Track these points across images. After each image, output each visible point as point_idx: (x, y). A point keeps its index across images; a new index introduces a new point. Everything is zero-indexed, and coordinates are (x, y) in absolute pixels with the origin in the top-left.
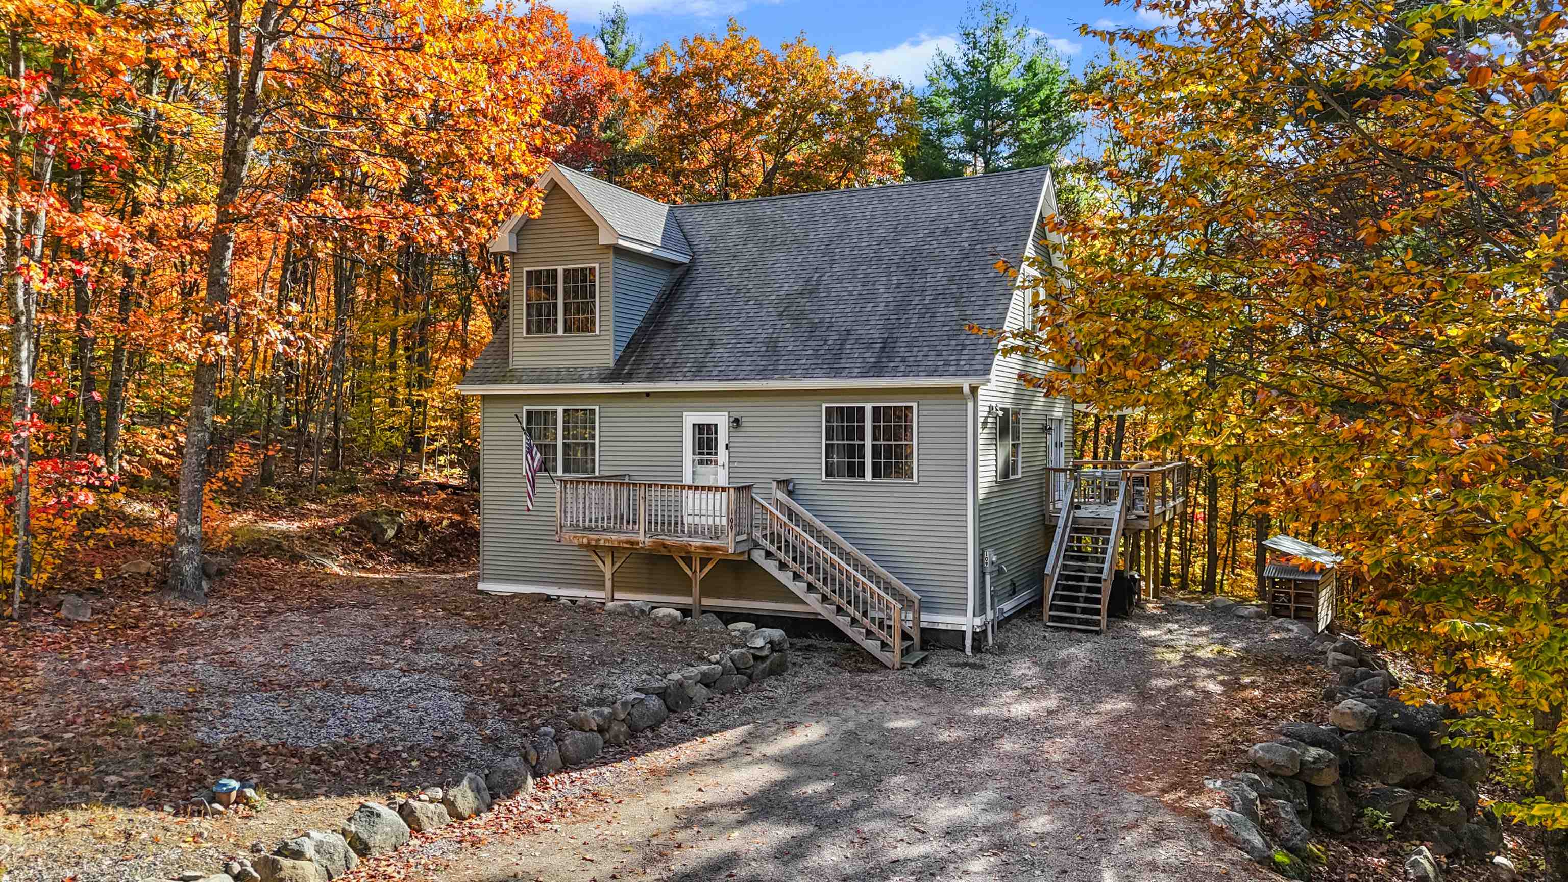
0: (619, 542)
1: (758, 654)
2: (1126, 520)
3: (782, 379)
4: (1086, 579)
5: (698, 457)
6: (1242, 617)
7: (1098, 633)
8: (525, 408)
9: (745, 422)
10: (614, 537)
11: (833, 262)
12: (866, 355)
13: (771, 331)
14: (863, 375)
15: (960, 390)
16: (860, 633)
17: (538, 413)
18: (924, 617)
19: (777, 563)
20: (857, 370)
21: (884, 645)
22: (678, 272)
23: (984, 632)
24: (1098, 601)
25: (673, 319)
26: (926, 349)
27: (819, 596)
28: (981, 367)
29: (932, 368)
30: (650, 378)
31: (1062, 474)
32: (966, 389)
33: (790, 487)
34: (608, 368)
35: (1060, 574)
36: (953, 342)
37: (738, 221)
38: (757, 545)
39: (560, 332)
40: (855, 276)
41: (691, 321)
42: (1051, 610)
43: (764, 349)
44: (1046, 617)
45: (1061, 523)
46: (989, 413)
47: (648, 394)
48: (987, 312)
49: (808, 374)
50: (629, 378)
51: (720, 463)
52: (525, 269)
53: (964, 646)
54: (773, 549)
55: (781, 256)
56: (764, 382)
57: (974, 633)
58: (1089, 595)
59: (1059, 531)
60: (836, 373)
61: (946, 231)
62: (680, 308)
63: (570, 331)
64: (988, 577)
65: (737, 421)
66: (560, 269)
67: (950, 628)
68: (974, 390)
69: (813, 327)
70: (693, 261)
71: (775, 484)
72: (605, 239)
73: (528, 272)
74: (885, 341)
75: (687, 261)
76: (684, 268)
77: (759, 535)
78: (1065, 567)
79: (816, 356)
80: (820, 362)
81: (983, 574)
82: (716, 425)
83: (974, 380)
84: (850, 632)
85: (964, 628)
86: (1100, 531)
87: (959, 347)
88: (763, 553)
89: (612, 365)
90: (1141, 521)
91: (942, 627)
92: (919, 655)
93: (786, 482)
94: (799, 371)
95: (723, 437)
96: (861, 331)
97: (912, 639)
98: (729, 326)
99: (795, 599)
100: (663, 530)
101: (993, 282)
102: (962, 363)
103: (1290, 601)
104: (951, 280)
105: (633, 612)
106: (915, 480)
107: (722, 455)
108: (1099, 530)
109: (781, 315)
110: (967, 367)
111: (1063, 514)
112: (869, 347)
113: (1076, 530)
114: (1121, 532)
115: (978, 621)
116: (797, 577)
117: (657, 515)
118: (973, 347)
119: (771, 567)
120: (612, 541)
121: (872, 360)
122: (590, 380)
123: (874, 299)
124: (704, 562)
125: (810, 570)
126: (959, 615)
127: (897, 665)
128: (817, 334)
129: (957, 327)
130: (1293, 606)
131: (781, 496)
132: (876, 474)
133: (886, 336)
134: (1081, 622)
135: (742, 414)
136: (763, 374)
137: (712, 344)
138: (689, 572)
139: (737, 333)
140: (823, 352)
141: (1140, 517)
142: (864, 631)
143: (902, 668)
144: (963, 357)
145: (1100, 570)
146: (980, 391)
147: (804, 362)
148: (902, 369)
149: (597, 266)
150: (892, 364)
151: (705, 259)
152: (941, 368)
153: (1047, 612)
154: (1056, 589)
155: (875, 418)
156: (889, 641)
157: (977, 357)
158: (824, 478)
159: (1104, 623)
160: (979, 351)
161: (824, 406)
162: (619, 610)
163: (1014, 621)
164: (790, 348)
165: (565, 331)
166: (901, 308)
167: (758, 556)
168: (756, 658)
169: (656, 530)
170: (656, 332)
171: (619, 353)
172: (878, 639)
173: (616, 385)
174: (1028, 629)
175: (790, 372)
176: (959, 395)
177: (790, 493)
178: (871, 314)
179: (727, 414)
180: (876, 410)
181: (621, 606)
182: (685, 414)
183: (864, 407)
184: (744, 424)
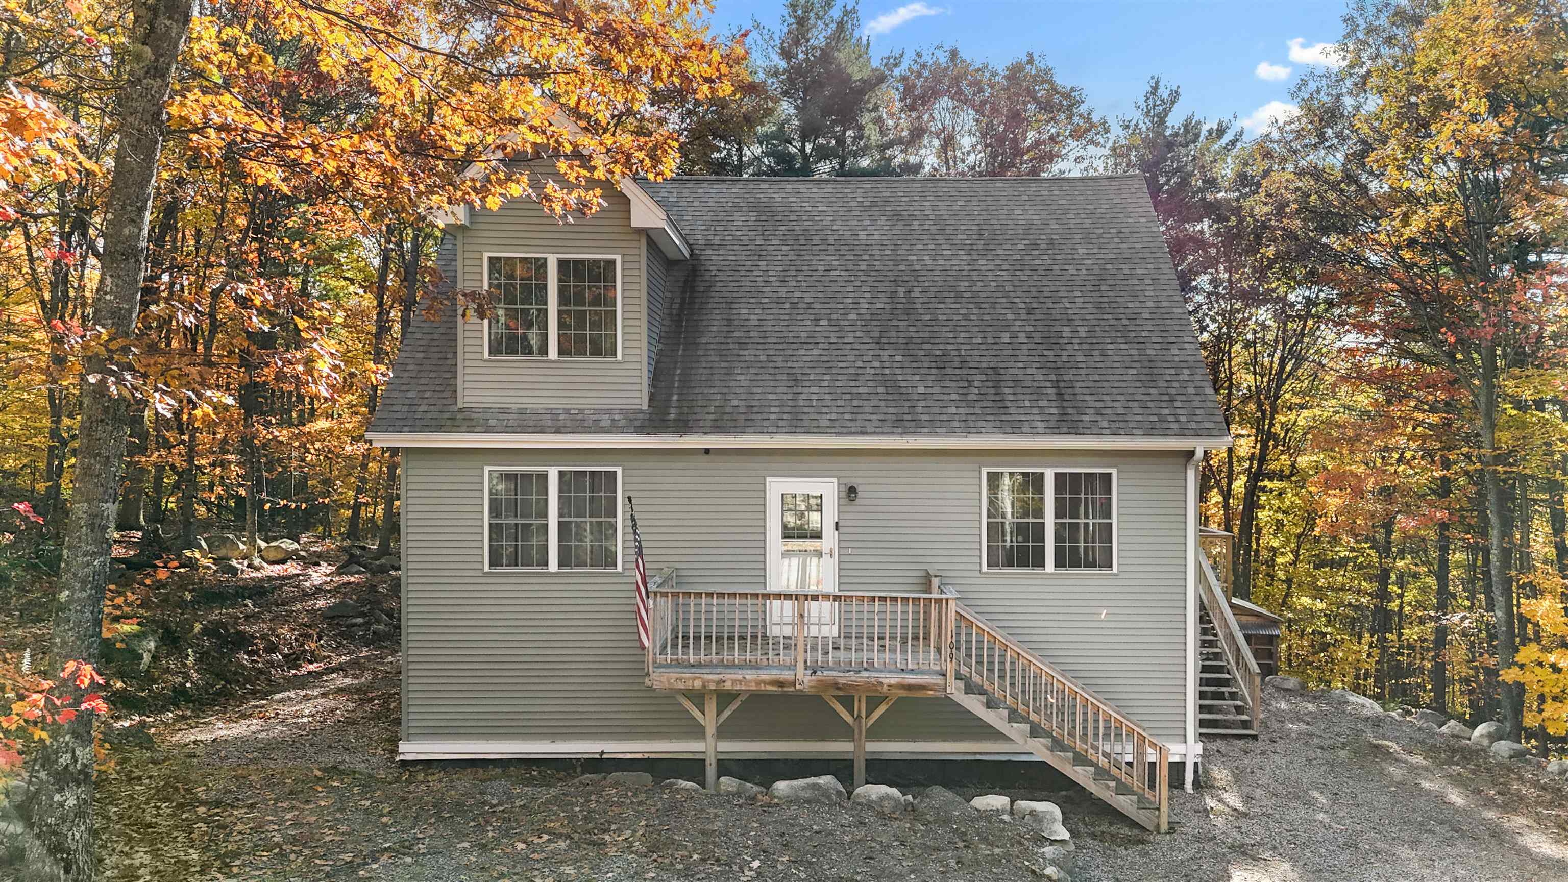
0: (758, 683)
3: (936, 434)
7: (1254, 737)
8: (487, 469)
9: (863, 491)
10: (750, 675)
12: (1041, 404)
13: (877, 364)
14: (1054, 431)
19: (982, 698)
20: (1041, 424)
21: (1141, 800)
27: (1026, 727)
28: (1212, 425)
29: (1147, 425)
30: (720, 428)
32: (1200, 454)
34: (641, 411)
36: (1154, 391)
39: (553, 354)
41: (742, 346)
43: (881, 389)
47: (707, 451)
48: (1174, 352)
49: (970, 427)
50: (673, 425)
51: (826, 549)
52: (488, 254)
53: (1183, 781)
56: (909, 438)
60: (1012, 428)
62: (713, 325)
63: (570, 354)
65: (852, 490)
66: (552, 258)
70: (694, 257)
72: (642, 220)
73: (490, 258)
74: (1057, 386)
75: (689, 257)
87: (1166, 397)
89: (643, 407)
94: (956, 424)
95: (829, 513)
96: (1014, 370)
99: (998, 736)
102: (1183, 419)
105: (829, 797)
107: (829, 538)
110: (1193, 425)
115: (1199, 749)
118: (1184, 398)
119: (975, 704)
120: (747, 682)
121: (1054, 411)
122: (615, 428)
124: (873, 703)
127: (1164, 827)
128: (949, 371)
132: (1059, 563)
133: (1053, 377)
135: (859, 481)
136: (901, 426)
137: (796, 381)
138: (848, 719)
144: (1179, 411)
148: (1105, 424)
149: (618, 258)
150: (1087, 418)
151: (712, 255)
152: (1159, 425)
155: (1059, 488)
156: (1151, 795)
157: (1199, 412)
160: (1196, 404)
161: (982, 471)
162: (802, 794)
165: (561, 352)
167: (955, 690)
170: (692, 359)
171: (650, 389)
172: (1134, 793)
179: (835, 480)
180: (1059, 478)
181: (804, 788)
182: (768, 479)
183: (1042, 474)
184: (860, 494)
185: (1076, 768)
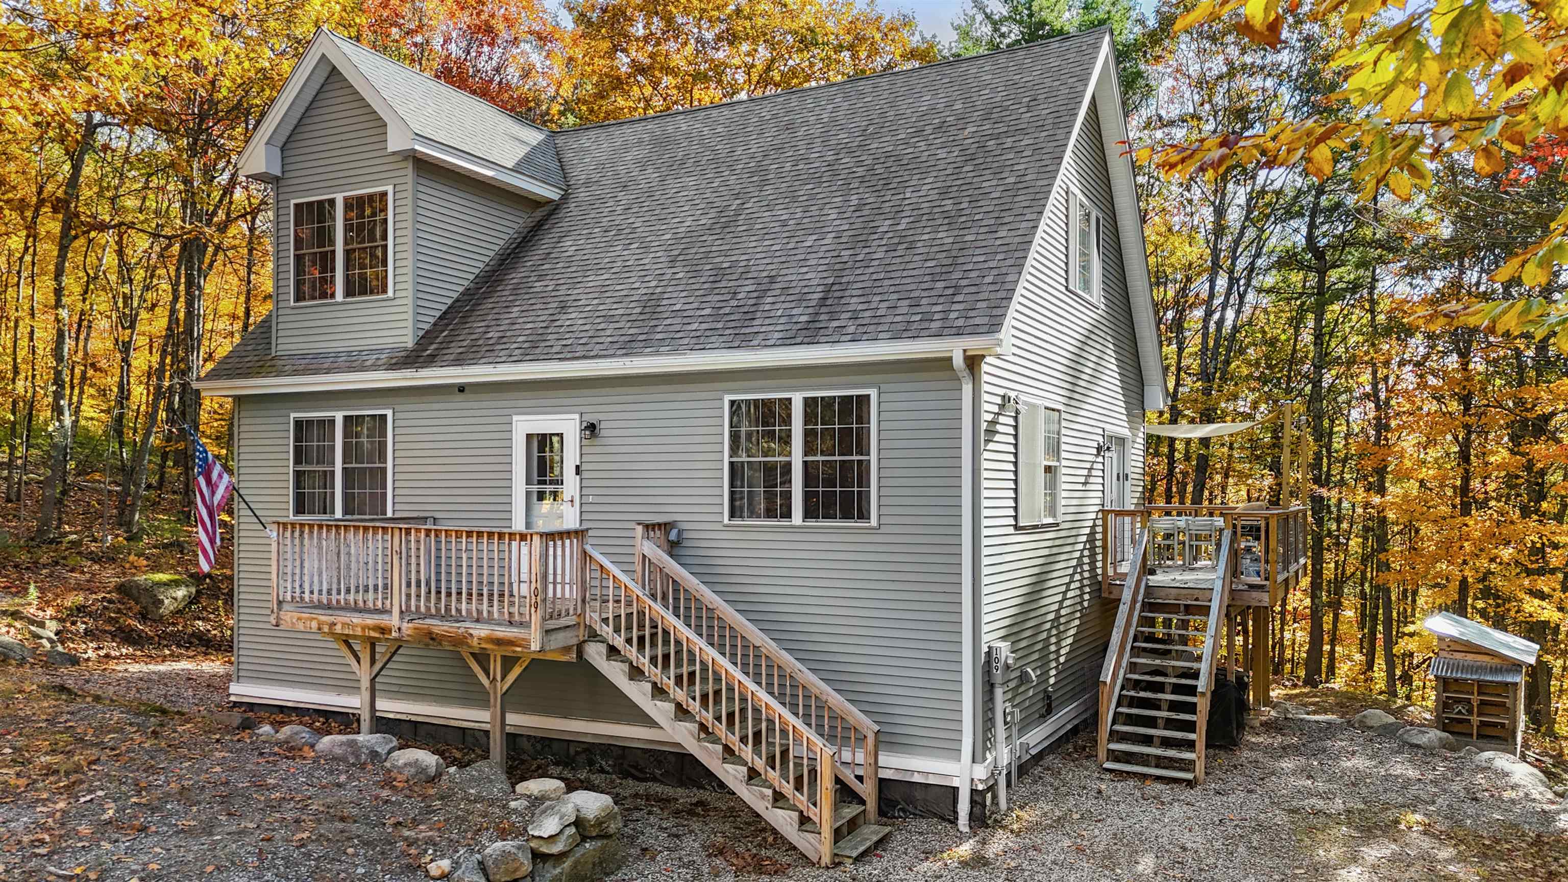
0: (363, 628)
1: (545, 849)
2: (1232, 591)
3: (657, 353)
4: (1168, 688)
5: (535, 488)
6: (1418, 746)
7: (1190, 784)
8: (292, 415)
9: (605, 430)
10: (356, 619)
11: (764, 182)
12: (794, 312)
13: (653, 284)
14: (788, 341)
15: (947, 362)
16: (763, 797)
17: (310, 422)
18: (883, 760)
19: (626, 667)
20: (777, 335)
21: (804, 820)
22: (539, 214)
23: (992, 788)
24: (1190, 727)
25: (515, 277)
26: (895, 296)
27: (695, 727)
28: (986, 320)
29: (900, 327)
30: (459, 361)
31: (1128, 519)
32: (958, 361)
33: (673, 536)
34: (406, 350)
35: (1126, 679)
36: (940, 285)
37: (640, 142)
38: (594, 636)
39: (339, 297)
40: (794, 200)
41: (541, 277)
42: (1109, 741)
43: (638, 310)
44: (1102, 754)
45: (1127, 596)
46: (1002, 406)
47: (462, 389)
48: (999, 235)
49: (700, 344)
50: (431, 361)
51: (566, 496)
52: (293, 202)
53: (956, 812)
54: (619, 642)
55: (690, 181)
56: (626, 360)
57: (973, 792)
58: (1173, 715)
59: (1123, 609)
60: (742, 341)
61: (941, 127)
62: (532, 258)
63: (354, 295)
64: (999, 692)
65: (593, 427)
66: (339, 199)
67: (932, 780)
68: (973, 362)
69: (719, 273)
70: (565, 198)
71: (640, 529)
72: (396, 142)
73: (296, 205)
74: (828, 289)
75: (556, 197)
76: (547, 208)
77: (596, 616)
78: (1133, 667)
79: (716, 316)
80: (720, 325)
81: (989, 687)
82: (561, 435)
83: (974, 344)
84: (745, 792)
85: (955, 783)
86: (1188, 609)
87: (950, 291)
88: (602, 648)
89: (410, 344)
90: (1255, 594)
91: (917, 778)
92: (871, 833)
93: (666, 527)
94: (686, 341)
95: (571, 456)
96: (791, 275)
97: (863, 802)
98: (593, 281)
100: (438, 610)
101: (1013, 191)
102: (953, 315)
103: (1470, 712)
104: (944, 193)
105: (357, 757)
106: (874, 522)
107: (571, 485)
108: (1187, 607)
109: (673, 261)
110: (960, 322)
111: (1131, 582)
112: (802, 298)
113: (1149, 606)
114: (1224, 611)
115: (981, 772)
116: (659, 692)
117: (470, 582)
118: (973, 289)
119: (615, 673)
120: (354, 626)
121: (804, 319)
122: (375, 367)
123: (819, 230)
124: (508, 663)
125: (679, 680)
126: (949, 758)
127: (826, 860)
128: (723, 284)
129: (950, 261)
130: (1475, 719)
131: (651, 549)
132: (809, 514)
133: (831, 281)
134: (1160, 762)
135: (601, 417)
136: (628, 348)
137: (563, 308)
138: (485, 681)
139: (603, 289)
140: (727, 310)
141: (1252, 587)
142: (769, 792)
143: (836, 865)
144: (955, 307)
145: (1196, 675)
146: (985, 368)
147: (694, 326)
148: (852, 329)
149: (390, 189)
150: (835, 324)
151: (582, 195)
152: (915, 326)
153: (1104, 745)
154: (1119, 704)
155: (809, 418)
156: (813, 813)
157: (980, 305)
158: (726, 521)
159: (1200, 767)
160: (981, 296)
161: (727, 398)
162: (338, 751)
163: (1049, 760)
164: (677, 307)
165: (345, 294)
166: (860, 240)
167: (595, 654)
168: (537, 856)
169: (428, 608)
170: (487, 296)
171: (427, 327)
172: (794, 808)
173: (408, 373)
174: (1072, 775)
175: (674, 345)
176: (948, 373)
177: (674, 547)
178: (811, 250)
179: (577, 416)
180: (809, 403)
181: (342, 744)
182: (515, 418)
183: (790, 400)
184: (603, 433)
185: (725, 765)
